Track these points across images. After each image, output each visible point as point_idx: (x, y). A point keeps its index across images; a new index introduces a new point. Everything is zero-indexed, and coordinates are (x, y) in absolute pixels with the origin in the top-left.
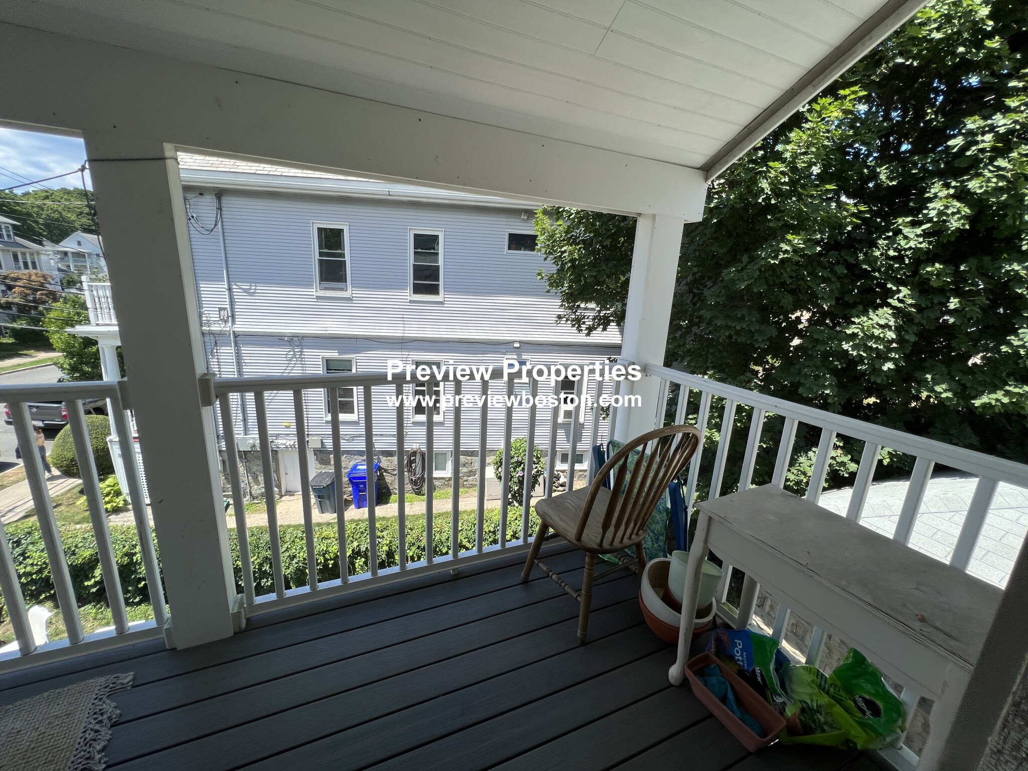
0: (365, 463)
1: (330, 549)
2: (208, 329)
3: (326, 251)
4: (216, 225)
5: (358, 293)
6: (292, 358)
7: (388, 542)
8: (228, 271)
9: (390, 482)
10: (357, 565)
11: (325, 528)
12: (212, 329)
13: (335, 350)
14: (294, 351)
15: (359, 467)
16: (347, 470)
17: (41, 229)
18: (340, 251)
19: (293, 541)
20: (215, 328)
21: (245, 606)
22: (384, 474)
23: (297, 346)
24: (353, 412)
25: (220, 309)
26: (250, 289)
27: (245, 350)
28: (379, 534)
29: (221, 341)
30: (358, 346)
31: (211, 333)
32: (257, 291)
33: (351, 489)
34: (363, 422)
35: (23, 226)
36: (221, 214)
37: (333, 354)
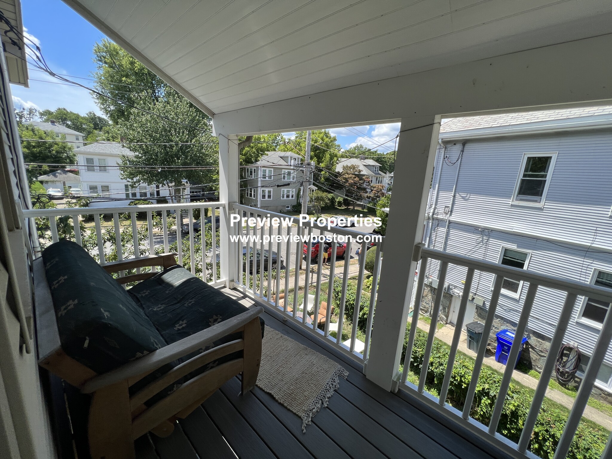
0: (515, 333)
1: (466, 376)
2: (436, 216)
3: (531, 173)
4: (457, 160)
5: (549, 205)
6: (480, 242)
7: (516, 404)
8: (456, 186)
9: (534, 359)
10: (483, 401)
11: (467, 360)
12: (438, 217)
13: (515, 244)
14: (483, 238)
15: (508, 333)
16: (497, 330)
17: (387, 167)
18: (543, 173)
19: (445, 355)
20: (440, 217)
21: (400, 381)
22: (530, 350)
23: (486, 235)
24: (516, 291)
25: (446, 207)
26: (466, 197)
27: (452, 231)
28: (509, 392)
29: (441, 224)
30: (537, 245)
31: (438, 219)
32: (470, 198)
33: (496, 345)
34: (522, 302)
35: (382, 166)
36: (462, 154)
37: (513, 247)
